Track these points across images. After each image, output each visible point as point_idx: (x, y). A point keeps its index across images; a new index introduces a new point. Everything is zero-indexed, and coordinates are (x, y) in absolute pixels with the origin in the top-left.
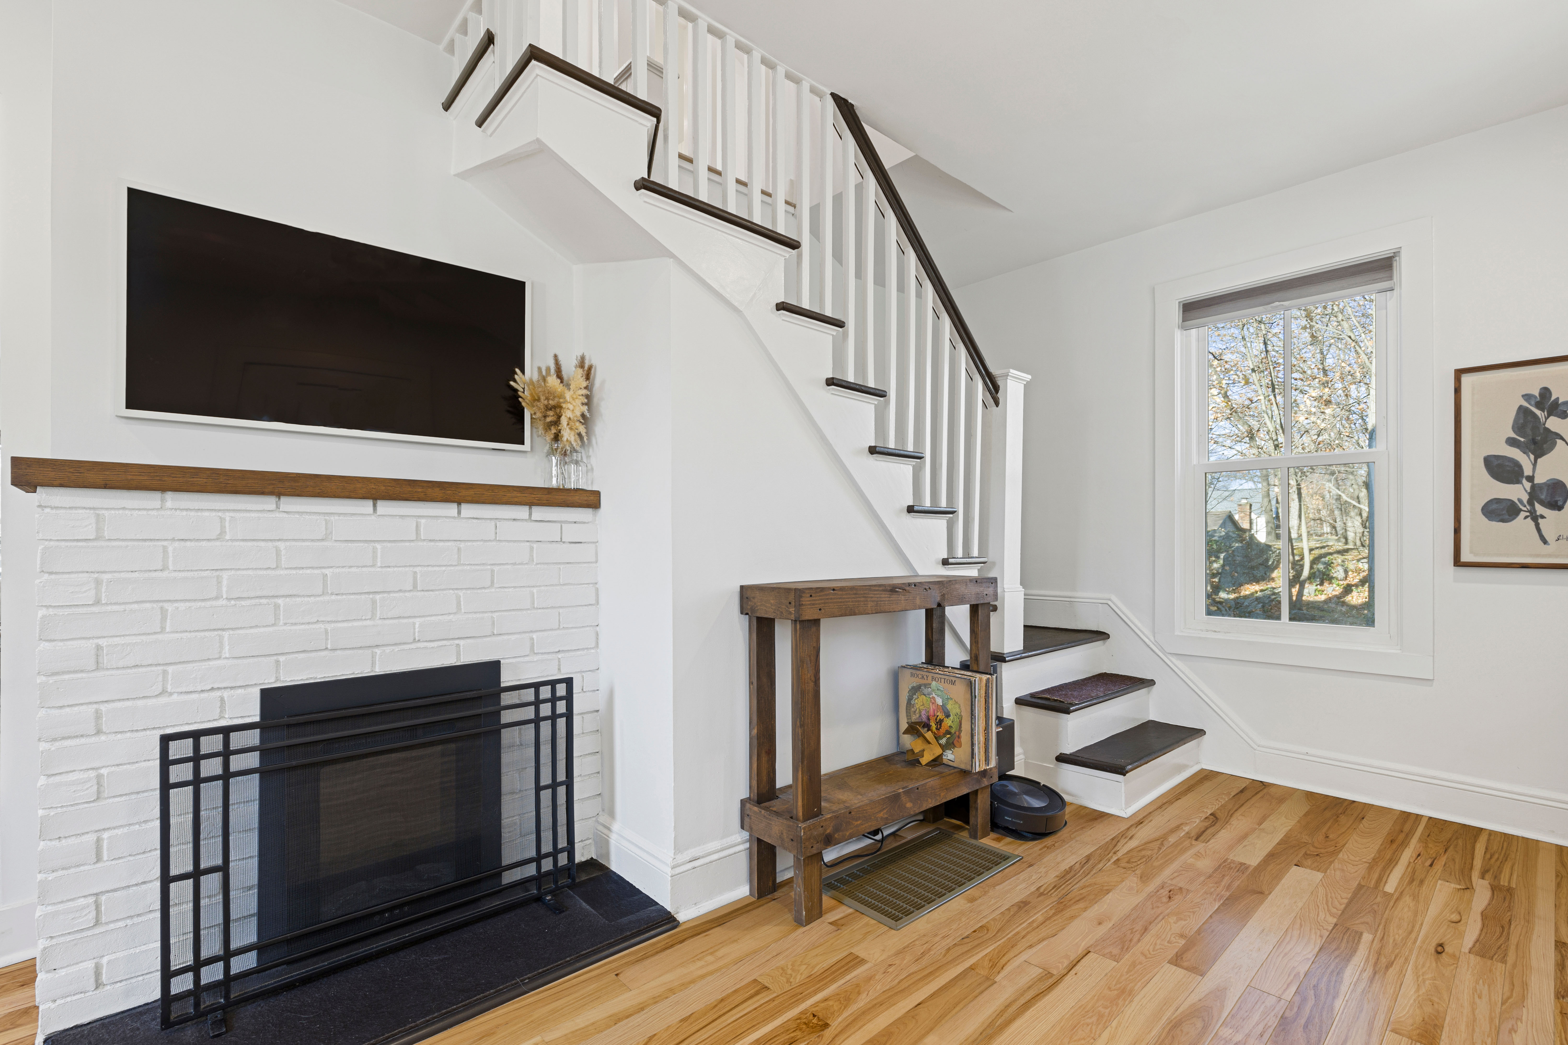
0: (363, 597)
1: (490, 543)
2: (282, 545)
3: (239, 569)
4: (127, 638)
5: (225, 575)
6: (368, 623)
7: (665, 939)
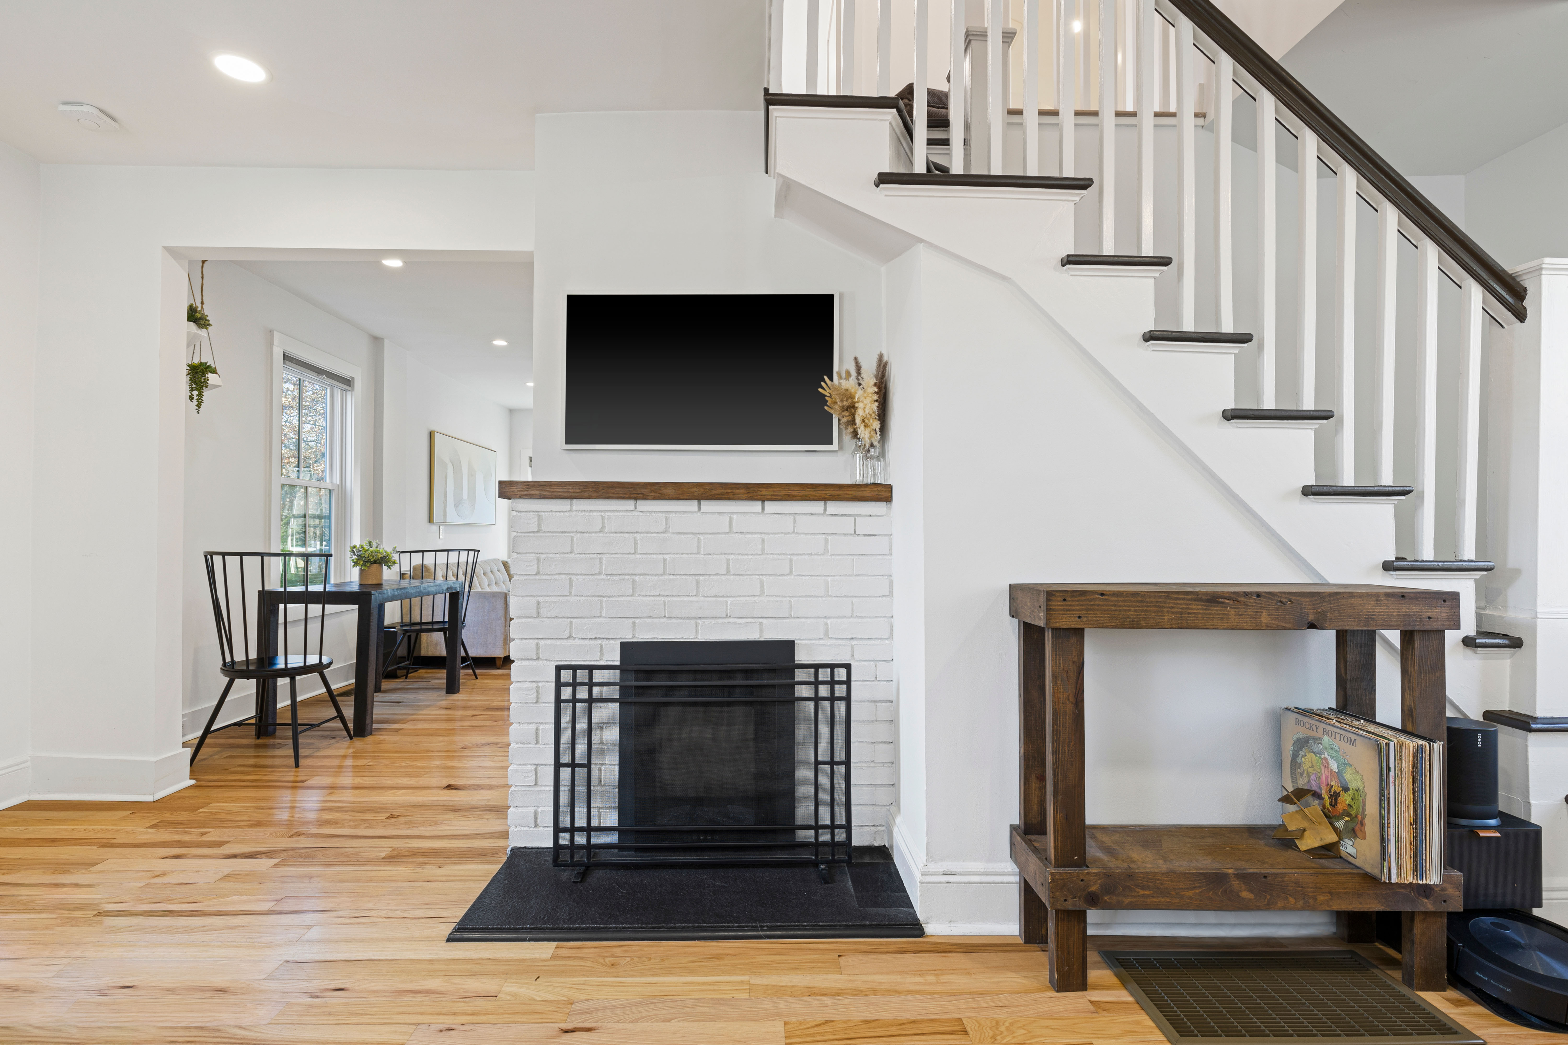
0: (691, 578)
1: (790, 536)
2: (638, 536)
3: (612, 553)
4: (553, 597)
5: (604, 557)
6: (694, 599)
7: (902, 943)
